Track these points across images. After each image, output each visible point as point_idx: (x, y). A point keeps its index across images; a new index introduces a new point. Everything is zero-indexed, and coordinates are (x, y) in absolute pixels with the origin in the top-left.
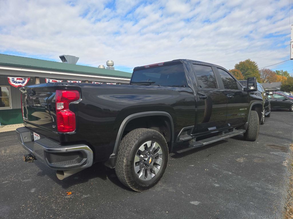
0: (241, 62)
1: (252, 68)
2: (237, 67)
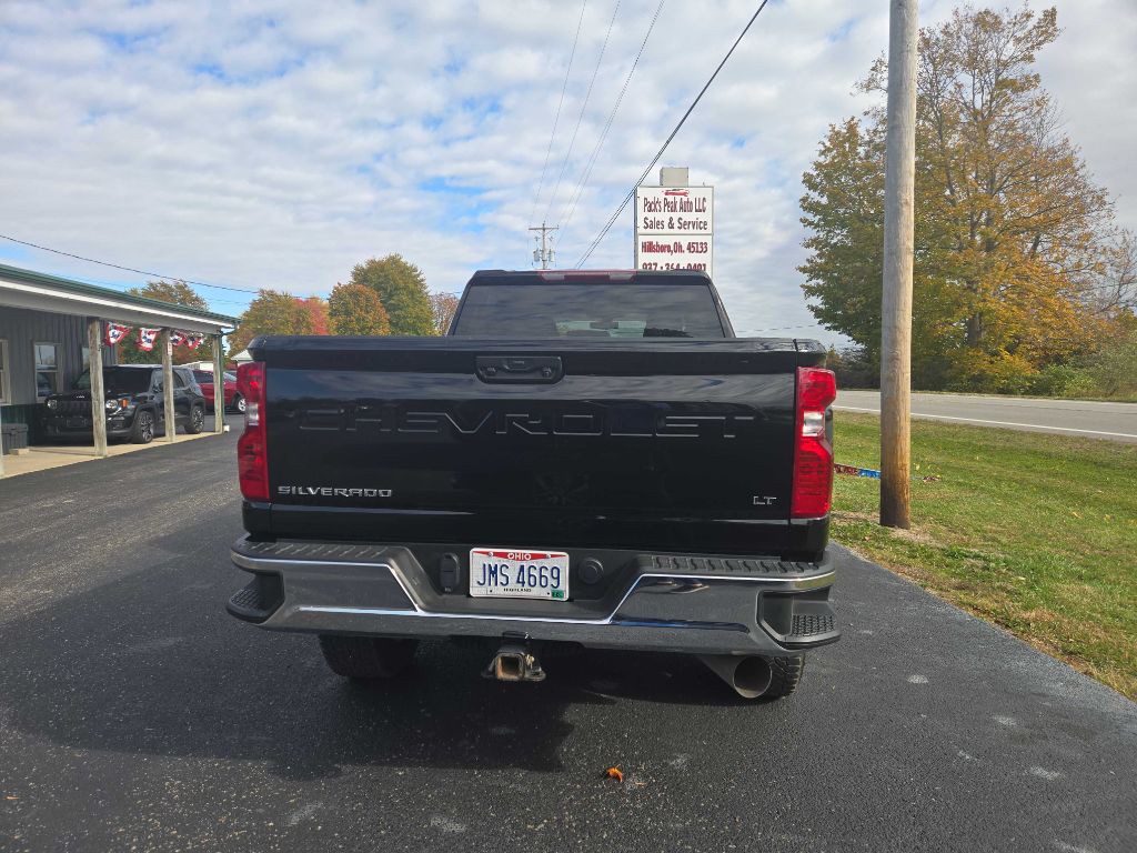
0: (373, 262)
1: (411, 286)
2: (362, 276)
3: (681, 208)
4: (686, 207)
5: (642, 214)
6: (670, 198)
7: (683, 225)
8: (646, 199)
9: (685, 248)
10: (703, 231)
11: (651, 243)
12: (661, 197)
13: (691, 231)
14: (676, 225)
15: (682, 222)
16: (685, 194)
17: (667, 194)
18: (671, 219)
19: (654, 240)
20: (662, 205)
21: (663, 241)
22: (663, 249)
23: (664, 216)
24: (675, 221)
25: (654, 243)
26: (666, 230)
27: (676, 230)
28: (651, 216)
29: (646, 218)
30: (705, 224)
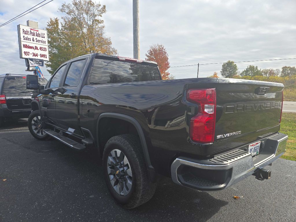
3: (36, 35)
4: (38, 35)
5: (22, 35)
6: (32, 31)
7: (38, 41)
8: (23, 29)
9: (39, 48)
10: (44, 44)
11: (26, 45)
12: (29, 30)
13: (40, 43)
14: (35, 40)
15: (37, 40)
16: (37, 31)
17: (31, 29)
18: (33, 38)
19: (28, 44)
20: (30, 33)
21: (31, 45)
22: (31, 48)
23: (31, 37)
24: (35, 39)
25: (28, 45)
26: (32, 42)
27: (35, 42)
28: (26, 36)
29: (24, 36)
30: (45, 42)
